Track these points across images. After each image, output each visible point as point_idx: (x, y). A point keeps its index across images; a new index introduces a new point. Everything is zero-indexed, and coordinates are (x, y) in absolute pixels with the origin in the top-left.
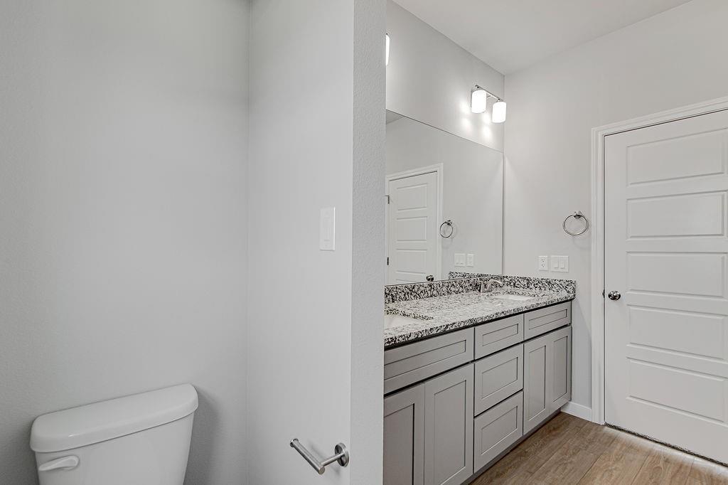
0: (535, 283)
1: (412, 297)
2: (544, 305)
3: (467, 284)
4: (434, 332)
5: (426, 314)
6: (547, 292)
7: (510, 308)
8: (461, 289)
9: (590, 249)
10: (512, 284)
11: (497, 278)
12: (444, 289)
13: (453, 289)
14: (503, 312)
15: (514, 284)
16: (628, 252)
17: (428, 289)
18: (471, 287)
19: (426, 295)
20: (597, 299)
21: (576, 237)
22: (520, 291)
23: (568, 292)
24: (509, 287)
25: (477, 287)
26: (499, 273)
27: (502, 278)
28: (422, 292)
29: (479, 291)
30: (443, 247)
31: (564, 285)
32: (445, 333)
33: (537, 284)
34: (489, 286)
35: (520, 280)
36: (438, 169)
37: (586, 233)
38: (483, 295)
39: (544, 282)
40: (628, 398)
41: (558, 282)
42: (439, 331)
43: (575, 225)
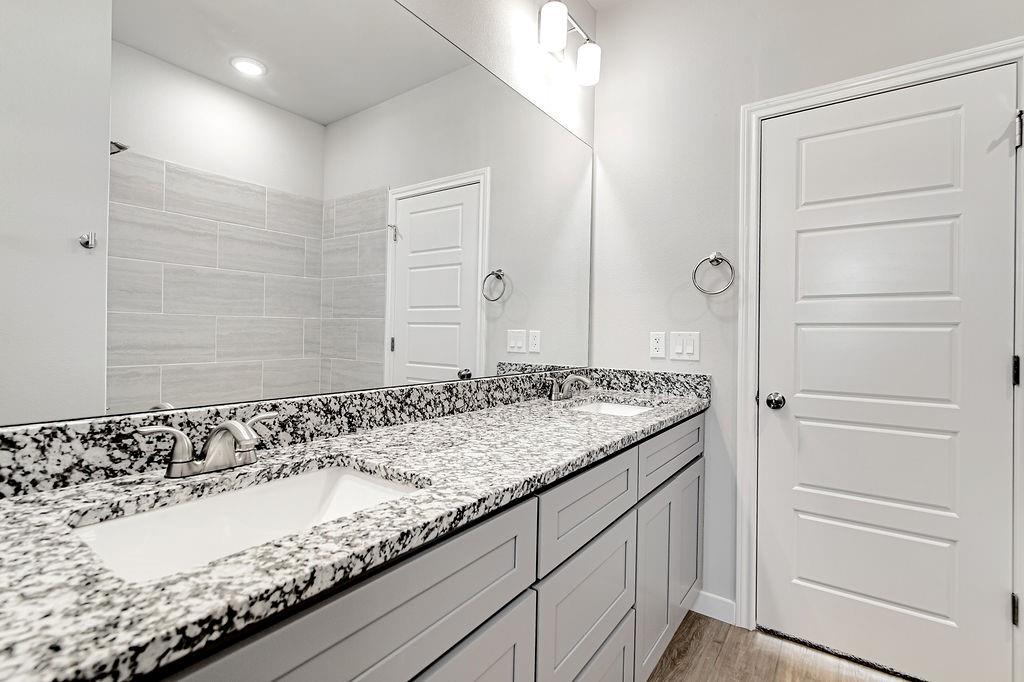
0: (646, 379)
1: (404, 416)
2: (671, 423)
3: (527, 385)
4: (416, 541)
5: (416, 469)
6: (664, 396)
7: (615, 436)
8: (515, 395)
9: (735, 317)
10: (605, 383)
11: (580, 372)
12: (481, 395)
13: (498, 395)
14: (602, 450)
15: (609, 383)
16: (798, 324)
17: (443, 397)
18: (534, 391)
19: (439, 409)
20: (746, 408)
21: (715, 298)
22: (619, 394)
23: (699, 396)
24: (600, 389)
25: (545, 390)
26: (584, 365)
27: (588, 372)
28: (429, 403)
29: (550, 397)
30: (488, 318)
31: (693, 384)
32: (453, 532)
33: (646, 383)
34: (566, 387)
35: (618, 375)
36: (481, 178)
37: (730, 291)
38: (556, 407)
39: (659, 378)
40: (795, 581)
41: (682, 379)
42: (432, 536)
43: (711, 277)
